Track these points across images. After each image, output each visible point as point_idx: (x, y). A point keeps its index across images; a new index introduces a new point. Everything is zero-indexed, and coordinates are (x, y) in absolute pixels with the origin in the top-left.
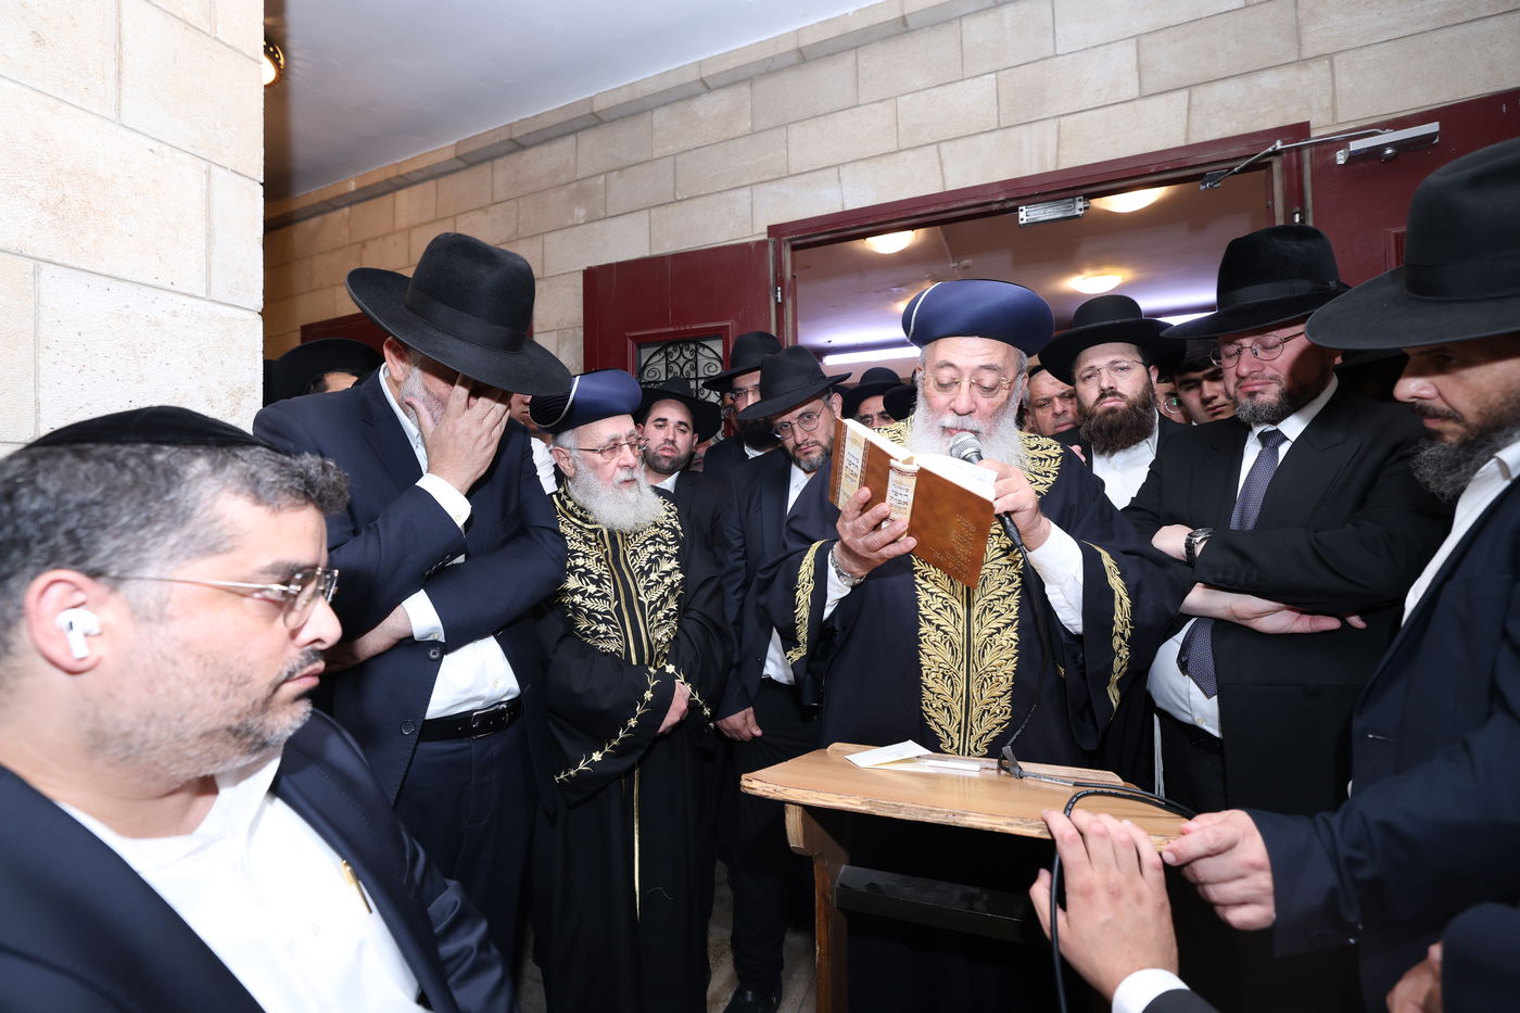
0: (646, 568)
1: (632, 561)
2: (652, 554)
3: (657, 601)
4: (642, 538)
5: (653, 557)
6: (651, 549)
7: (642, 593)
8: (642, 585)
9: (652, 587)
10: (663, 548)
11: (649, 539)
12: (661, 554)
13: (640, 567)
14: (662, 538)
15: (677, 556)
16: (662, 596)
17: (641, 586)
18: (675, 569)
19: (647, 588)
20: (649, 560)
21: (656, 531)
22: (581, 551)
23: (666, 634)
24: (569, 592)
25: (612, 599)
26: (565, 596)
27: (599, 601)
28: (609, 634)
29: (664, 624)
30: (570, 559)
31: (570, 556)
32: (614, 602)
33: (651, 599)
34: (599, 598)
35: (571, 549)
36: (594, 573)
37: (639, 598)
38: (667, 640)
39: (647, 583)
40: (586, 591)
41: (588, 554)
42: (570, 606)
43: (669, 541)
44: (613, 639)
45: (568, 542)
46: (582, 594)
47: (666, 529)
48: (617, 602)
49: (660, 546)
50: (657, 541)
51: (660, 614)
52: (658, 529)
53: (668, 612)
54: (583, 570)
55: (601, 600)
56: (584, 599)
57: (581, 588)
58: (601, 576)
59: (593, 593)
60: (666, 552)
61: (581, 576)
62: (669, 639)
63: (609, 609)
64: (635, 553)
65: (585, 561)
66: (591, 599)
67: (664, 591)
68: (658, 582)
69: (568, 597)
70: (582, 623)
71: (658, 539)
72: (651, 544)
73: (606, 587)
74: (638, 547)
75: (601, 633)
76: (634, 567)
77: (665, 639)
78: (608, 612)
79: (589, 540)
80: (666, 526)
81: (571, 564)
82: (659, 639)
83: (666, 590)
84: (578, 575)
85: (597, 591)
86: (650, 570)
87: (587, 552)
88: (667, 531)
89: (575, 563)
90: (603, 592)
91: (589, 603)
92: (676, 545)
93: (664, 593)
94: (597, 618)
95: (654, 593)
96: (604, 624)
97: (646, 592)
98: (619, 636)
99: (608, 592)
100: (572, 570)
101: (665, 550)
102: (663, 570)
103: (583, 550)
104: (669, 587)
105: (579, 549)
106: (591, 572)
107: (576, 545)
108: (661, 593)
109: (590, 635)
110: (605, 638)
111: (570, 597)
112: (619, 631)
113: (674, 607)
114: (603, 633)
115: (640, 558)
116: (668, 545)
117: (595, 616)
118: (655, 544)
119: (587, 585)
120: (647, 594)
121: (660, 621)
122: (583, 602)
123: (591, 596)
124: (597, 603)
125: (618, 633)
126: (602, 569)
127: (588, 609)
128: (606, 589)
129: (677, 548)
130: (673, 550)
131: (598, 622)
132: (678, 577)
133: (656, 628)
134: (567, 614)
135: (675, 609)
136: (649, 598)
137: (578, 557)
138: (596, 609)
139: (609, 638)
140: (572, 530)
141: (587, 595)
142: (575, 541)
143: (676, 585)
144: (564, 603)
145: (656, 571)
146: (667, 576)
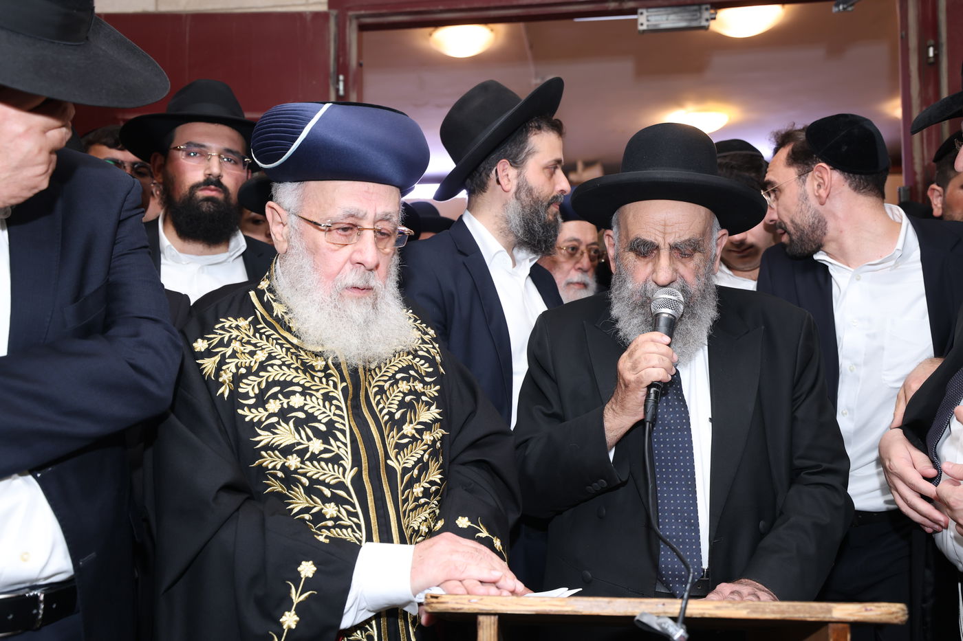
0: (397, 416)
1: (378, 403)
2: (405, 395)
3: (414, 467)
5: (408, 399)
6: (404, 386)
7: (392, 453)
9: (406, 445)
10: (419, 387)
11: (400, 371)
12: (418, 395)
13: (389, 413)
14: (417, 372)
15: (440, 401)
16: (420, 460)
17: (391, 442)
18: (435, 421)
19: (400, 447)
20: (402, 404)
21: (406, 360)
22: (298, 384)
23: (425, 521)
24: (279, 451)
25: (348, 463)
26: (271, 457)
27: (327, 466)
28: (343, 520)
29: (423, 505)
30: (280, 396)
31: (280, 392)
32: (352, 469)
33: (405, 465)
34: (327, 461)
35: (282, 379)
36: (319, 421)
37: (389, 462)
38: (427, 530)
39: (399, 439)
40: (307, 449)
41: (309, 388)
42: (280, 474)
43: (426, 376)
44: (346, 527)
45: (276, 367)
46: (301, 453)
47: (422, 357)
48: (355, 469)
49: (414, 384)
50: (411, 375)
51: (418, 490)
52: (411, 357)
53: (429, 486)
54: (301, 415)
55: (330, 465)
56: (302, 462)
57: (299, 444)
58: (330, 424)
59: (317, 452)
60: (424, 394)
61: (299, 424)
62: (429, 528)
63: (343, 479)
64: (381, 391)
65: (305, 400)
66: (315, 463)
67: (422, 453)
68: (414, 439)
69: (277, 459)
70: (299, 501)
71: (412, 372)
72: (403, 379)
73: (339, 444)
74: (385, 381)
75: (328, 517)
76: (381, 411)
77: (424, 529)
78: (341, 486)
79: (312, 368)
80: (420, 353)
81: (282, 404)
82: (416, 528)
83: (425, 451)
84: (294, 423)
85: (326, 451)
86: (403, 420)
87: (307, 385)
88: (423, 362)
89: (288, 403)
90: (334, 452)
91: (311, 470)
92: (435, 383)
93: (423, 456)
94: (323, 494)
95: (409, 455)
96: (333, 504)
97: (398, 453)
98: (356, 524)
99: (342, 452)
100: (284, 414)
101: (423, 390)
102: (421, 420)
103: (301, 383)
104: (430, 447)
105: (295, 380)
106: (315, 419)
107: (290, 375)
108: (419, 456)
109: (309, 521)
110: (334, 527)
111: (280, 458)
112: (356, 515)
113: (437, 478)
114: (331, 519)
115: (388, 399)
116: (425, 384)
117: (319, 489)
118: (407, 379)
119: (309, 439)
120: (399, 457)
121: (417, 499)
122: (301, 468)
123: (314, 457)
124: (323, 469)
125: (355, 520)
126: (333, 411)
127: (310, 479)
128: (339, 447)
129: (438, 387)
130: (433, 391)
131: (325, 500)
132: (439, 433)
133: (412, 510)
134: (271, 486)
135: (439, 481)
136: (401, 463)
137: (294, 393)
138: (321, 478)
139: (341, 527)
140: (284, 349)
141: (308, 455)
142: (289, 367)
143: (438, 444)
144: (267, 468)
145: (411, 422)
146: (426, 430)
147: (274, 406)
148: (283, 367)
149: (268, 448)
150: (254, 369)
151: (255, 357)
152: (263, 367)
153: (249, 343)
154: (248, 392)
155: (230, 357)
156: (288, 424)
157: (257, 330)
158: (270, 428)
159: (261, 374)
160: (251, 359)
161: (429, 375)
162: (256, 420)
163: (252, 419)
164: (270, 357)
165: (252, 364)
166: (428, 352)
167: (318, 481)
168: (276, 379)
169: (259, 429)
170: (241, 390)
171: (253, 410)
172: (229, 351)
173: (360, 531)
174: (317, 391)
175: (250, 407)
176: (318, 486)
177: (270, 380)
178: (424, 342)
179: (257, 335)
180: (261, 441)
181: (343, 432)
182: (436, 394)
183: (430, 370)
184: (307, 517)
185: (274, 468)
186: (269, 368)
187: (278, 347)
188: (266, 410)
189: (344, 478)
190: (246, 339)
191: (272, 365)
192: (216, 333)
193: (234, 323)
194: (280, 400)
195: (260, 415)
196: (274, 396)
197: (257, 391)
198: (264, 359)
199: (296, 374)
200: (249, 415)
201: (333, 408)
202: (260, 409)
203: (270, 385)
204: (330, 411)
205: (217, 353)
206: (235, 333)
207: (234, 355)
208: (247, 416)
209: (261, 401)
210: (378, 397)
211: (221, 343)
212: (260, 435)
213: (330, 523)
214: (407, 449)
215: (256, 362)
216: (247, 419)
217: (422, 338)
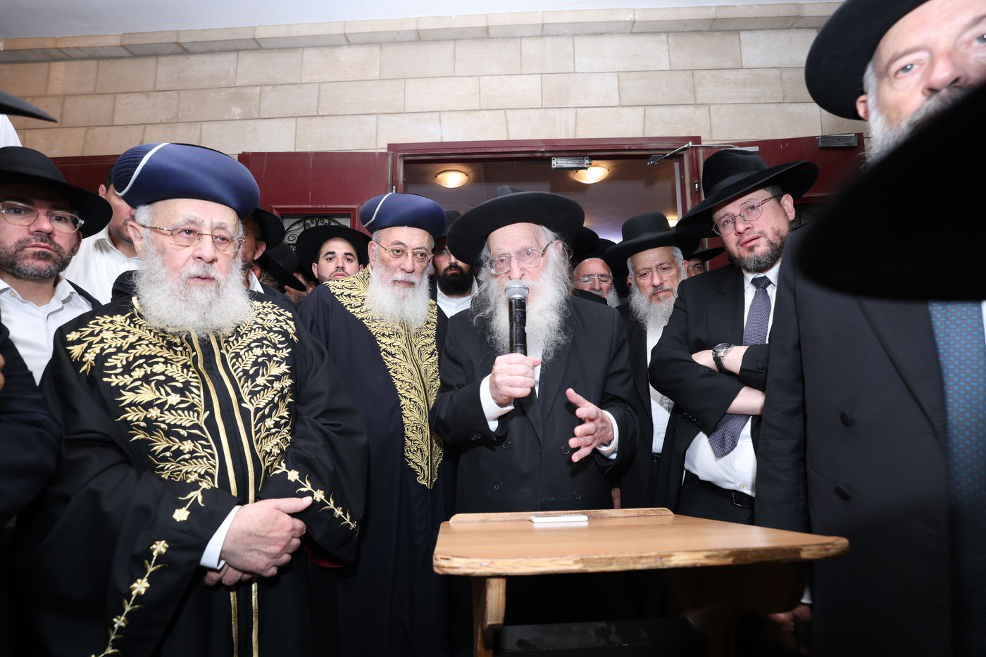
0: (251, 372)
1: (233, 366)
2: (258, 357)
3: (265, 407)
4: (246, 340)
5: (261, 359)
6: (258, 351)
7: (246, 398)
8: (247, 390)
9: (259, 392)
10: (271, 351)
11: (254, 341)
12: (270, 357)
13: (243, 370)
14: (271, 342)
15: (290, 359)
16: (270, 402)
17: (245, 393)
18: (285, 374)
19: (253, 394)
20: (255, 364)
21: (260, 334)
22: (162, 357)
23: (278, 444)
24: (142, 406)
25: (201, 408)
26: (135, 411)
27: (183, 412)
28: (197, 452)
29: (274, 434)
30: (145, 365)
31: (145, 363)
32: (204, 413)
33: (258, 406)
34: (183, 410)
35: (147, 354)
36: (178, 381)
37: (243, 405)
38: (279, 452)
39: (253, 388)
40: (165, 403)
41: (171, 360)
42: (143, 424)
43: (279, 344)
44: (202, 457)
45: (142, 346)
46: (161, 406)
47: (275, 332)
48: (208, 413)
49: (267, 349)
50: (264, 344)
51: (269, 423)
52: (265, 332)
53: (279, 419)
54: (162, 378)
55: (186, 412)
56: (162, 413)
57: (160, 399)
58: (186, 384)
59: (174, 404)
60: (276, 356)
61: (159, 384)
62: (281, 450)
63: (197, 422)
64: (237, 356)
65: (167, 367)
66: (173, 411)
67: (273, 396)
68: (265, 387)
69: (140, 413)
70: (159, 443)
71: (265, 342)
72: (257, 347)
73: (193, 395)
74: (241, 349)
75: (186, 452)
76: (235, 371)
77: (276, 451)
78: (196, 426)
79: (175, 344)
80: (275, 329)
81: (146, 371)
82: (269, 451)
83: (275, 395)
84: (155, 384)
85: (182, 402)
86: (256, 374)
87: (169, 357)
88: (276, 335)
89: (151, 370)
90: (189, 402)
91: (170, 418)
92: (286, 348)
93: (273, 399)
94: (180, 434)
95: (261, 399)
96: (189, 441)
97: (252, 398)
98: (211, 454)
99: (196, 400)
100: (146, 379)
101: (274, 353)
102: (272, 373)
103: (164, 356)
104: (279, 392)
105: (159, 354)
106: (174, 380)
107: (155, 350)
108: (270, 399)
109: (170, 457)
110: (191, 459)
111: (142, 412)
112: (210, 447)
113: (285, 414)
114: (188, 453)
115: (243, 361)
116: (277, 349)
117: (177, 432)
118: (262, 347)
119: (168, 394)
120: (252, 400)
121: (268, 430)
122: (161, 417)
123: (172, 407)
124: (180, 415)
125: (209, 451)
126: (190, 375)
127: (168, 425)
128: (193, 398)
129: (289, 350)
130: (285, 353)
131: (182, 439)
132: (288, 382)
133: (264, 438)
134: (135, 435)
135: (287, 416)
136: (255, 404)
137: (157, 363)
138: (179, 423)
139: (197, 458)
140: (152, 334)
141: (167, 407)
142: (155, 345)
143: (286, 391)
144: (131, 421)
145: (263, 375)
146: (276, 380)
147: (138, 373)
148: (150, 345)
149: (131, 405)
150: (125, 348)
151: (127, 339)
152: (132, 346)
153: (123, 330)
154: (116, 365)
155: (97, 343)
156: (149, 385)
157: (132, 322)
158: (133, 390)
159: (130, 351)
160: (123, 341)
161: (280, 343)
162: (121, 384)
163: (117, 384)
164: (140, 339)
165: (123, 345)
166: (281, 327)
167: (175, 426)
168: (143, 354)
169: (124, 390)
170: (106, 364)
171: (119, 377)
172: (98, 339)
173: (214, 458)
174: (178, 362)
175: (116, 375)
176: (176, 429)
177: (137, 355)
178: (278, 321)
179: (132, 325)
180: (125, 400)
181: (198, 388)
182: (287, 355)
183: (284, 339)
184: (168, 454)
185: (138, 420)
186: (138, 347)
187: (148, 332)
188: (131, 376)
189: (198, 420)
190: (121, 328)
191: (140, 345)
192: (88, 327)
193: (110, 319)
194: (144, 368)
195: (125, 381)
196: (140, 366)
197: (124, 363)
198: (134, 341)
199: (159, 350)
200: (114, 381)
201: (190, 373)
202: (126, 376)
203: (136, 359)
204: (187, 375)
205: (86, 341)
206: (106, 326)
207: (102, 341)
208: (112, 382)
209: (127, 369)
210: (234, 360)
211: (92, 334)
212: (124, 395)
213: (187, 456)
214: (260, 394)
215: (127, 343)
216: (113, 384)
217: (276, 319)
